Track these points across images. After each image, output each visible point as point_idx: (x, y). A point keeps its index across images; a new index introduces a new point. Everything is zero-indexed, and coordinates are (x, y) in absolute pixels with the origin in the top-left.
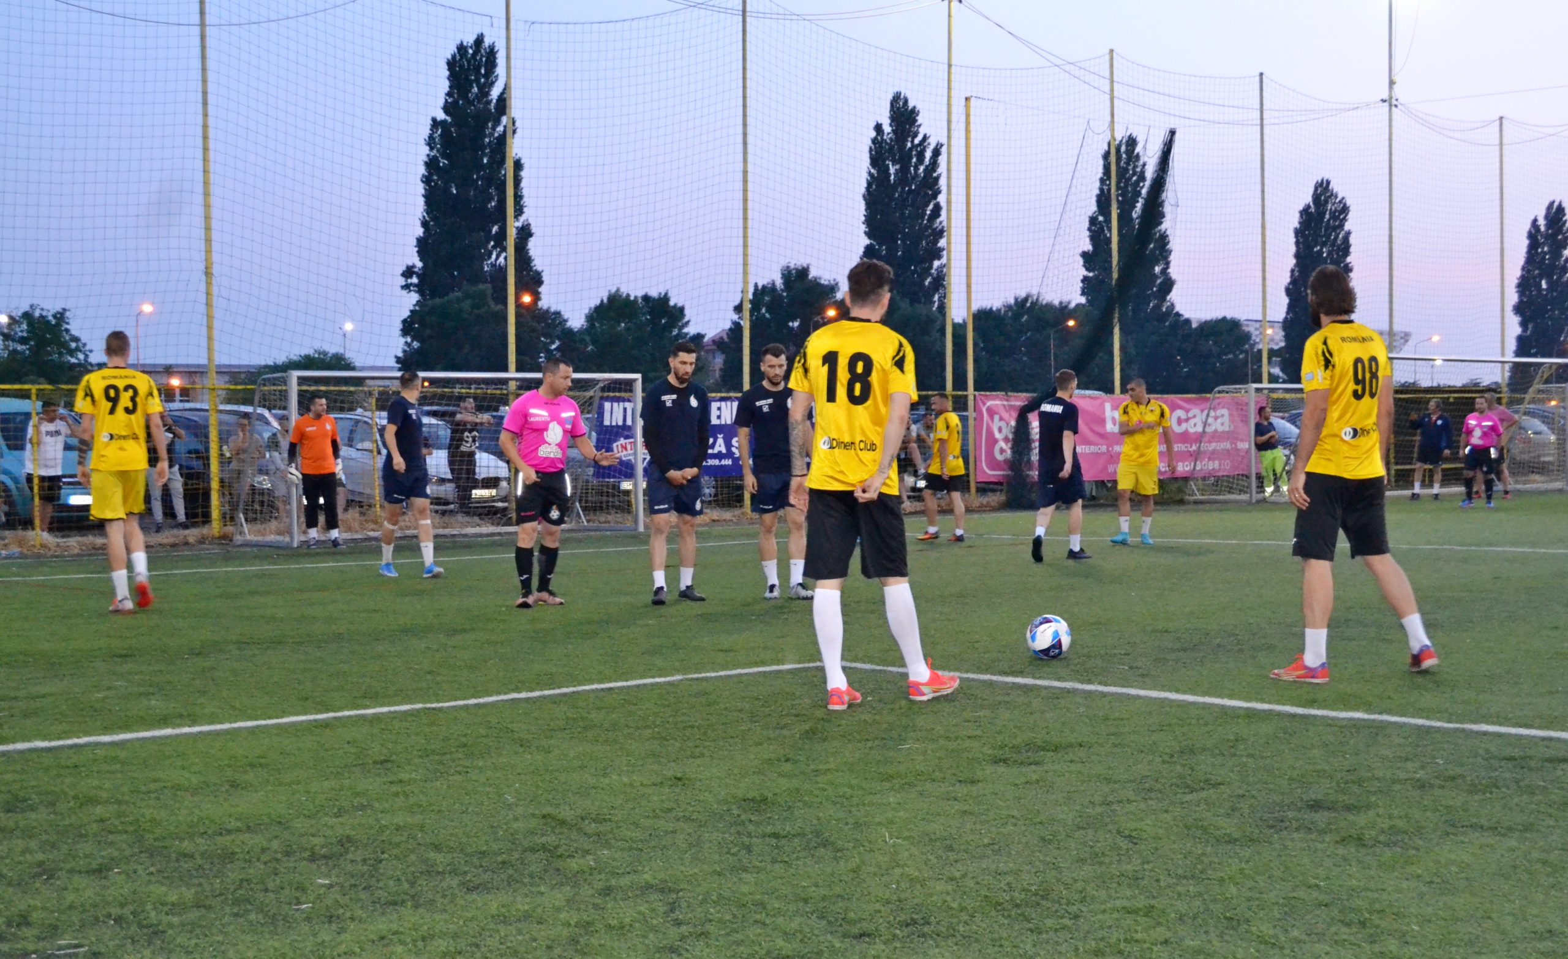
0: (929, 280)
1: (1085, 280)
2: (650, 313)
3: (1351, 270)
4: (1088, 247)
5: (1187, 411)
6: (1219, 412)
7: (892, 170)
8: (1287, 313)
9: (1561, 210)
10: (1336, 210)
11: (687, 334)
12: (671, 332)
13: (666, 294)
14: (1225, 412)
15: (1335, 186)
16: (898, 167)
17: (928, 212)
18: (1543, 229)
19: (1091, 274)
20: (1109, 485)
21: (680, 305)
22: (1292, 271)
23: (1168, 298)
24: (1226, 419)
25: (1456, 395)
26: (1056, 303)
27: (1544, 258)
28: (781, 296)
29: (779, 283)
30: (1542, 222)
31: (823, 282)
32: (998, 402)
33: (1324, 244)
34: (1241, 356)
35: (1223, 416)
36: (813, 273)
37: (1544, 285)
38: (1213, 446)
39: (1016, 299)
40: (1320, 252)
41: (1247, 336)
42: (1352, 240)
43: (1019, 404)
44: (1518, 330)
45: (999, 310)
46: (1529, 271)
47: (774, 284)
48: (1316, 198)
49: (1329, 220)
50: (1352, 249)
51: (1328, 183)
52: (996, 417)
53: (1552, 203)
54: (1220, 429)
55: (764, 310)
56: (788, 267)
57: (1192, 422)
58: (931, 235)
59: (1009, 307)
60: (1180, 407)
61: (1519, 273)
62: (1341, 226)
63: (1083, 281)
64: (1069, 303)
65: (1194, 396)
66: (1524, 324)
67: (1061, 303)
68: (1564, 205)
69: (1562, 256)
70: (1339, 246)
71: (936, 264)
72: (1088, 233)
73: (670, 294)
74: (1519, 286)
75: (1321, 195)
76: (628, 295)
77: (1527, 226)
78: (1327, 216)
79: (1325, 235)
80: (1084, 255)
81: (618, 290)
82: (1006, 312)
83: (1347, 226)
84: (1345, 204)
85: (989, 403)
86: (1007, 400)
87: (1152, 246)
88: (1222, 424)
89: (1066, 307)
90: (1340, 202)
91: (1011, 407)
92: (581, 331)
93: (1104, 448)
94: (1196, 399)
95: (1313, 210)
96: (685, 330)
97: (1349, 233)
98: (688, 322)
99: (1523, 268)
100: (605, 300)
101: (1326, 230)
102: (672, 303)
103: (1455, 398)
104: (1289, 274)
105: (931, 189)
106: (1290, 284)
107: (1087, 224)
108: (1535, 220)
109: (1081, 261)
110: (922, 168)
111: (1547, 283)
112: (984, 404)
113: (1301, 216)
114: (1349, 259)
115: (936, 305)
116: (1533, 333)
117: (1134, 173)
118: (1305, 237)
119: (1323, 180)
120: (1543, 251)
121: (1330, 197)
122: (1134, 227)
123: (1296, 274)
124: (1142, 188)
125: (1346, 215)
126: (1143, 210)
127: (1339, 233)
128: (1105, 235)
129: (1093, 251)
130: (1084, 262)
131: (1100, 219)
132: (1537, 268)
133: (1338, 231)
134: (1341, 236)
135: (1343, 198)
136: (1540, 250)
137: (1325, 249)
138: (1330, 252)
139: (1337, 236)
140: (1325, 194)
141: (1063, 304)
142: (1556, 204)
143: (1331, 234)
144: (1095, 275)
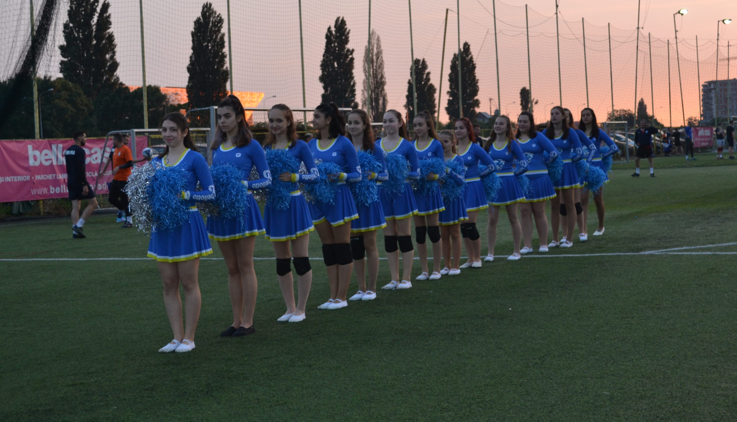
1: (62, 63)
3: (225, 57)
4: (63, 42)
8: (189, 82)
9: (343, 22)
10: (215, 21)
15: (214, 7)
18: (334, 33)
19: (66, 60)
20: (32, 204)
22: (191, 57)
23: (115, 74)
27: (335, 50)
30: (333, 29)
33: (209, 42)
37: (336, 65)
40: (207, 46)
41: (164, 97)
42: (225, 39)
44: (322, 91)
46: (327, 57)
48: (203, 14)
49: (212, 27)
50: (226, 45)
51: (211, 5)
53: (338, 18)
57: (94, 156)
61: (322, 58)
62: (219, 31)
63: (61, 64)
64: (50, 77)
65: (95, 138)
66: (325, 88)
67: (45, 77)
68: (345, 19)
69: (345, 48)
70: (218, 43)
72: (63, 34)
74: (322, 66)
75: (206, 12)
77: (325, 31)
78: (211, 25)
79: (209, 36)
80: (61, 47)
83: (222, 31)
84: (221, 18)
87: (104, 42)
89: (49, 80)
90: (218, 16)
93: (28, 178)
94: (96, 140)
95: (202, 20)
97: (223, 35)
99: (324, 56)
101: (210, 33)
104: (189, 59)
106: (189, 65)
107: (62, 28)
108: (329, 28)
109: (59, 51)
111: (337, 64)
113: (195, 24)
114: (224, 50)
116: (330, 92)
118: (198, 37)
119: (207, 3)
120: (334, 46)
121: (212, 13)
122: (92, 30)
123: (193, 59)
124: (97, 6)
125: (222, 24)
126: (98, 20)
127: (218, 35)
128: (74, 35)
129: (67, 45)
130: (61, 52)
131: (71, 25)
132: (332, 55)
133: (217, 34)
134: (219, 36)
135: (220, 14)
136: (333, 45)
137: (210, 45)
138: (213, 46)
139: (216, 37)
140: (208, 11)
141: (47, 78)
142: (341, 19)
143: (213, 36)
144: (69, 60)
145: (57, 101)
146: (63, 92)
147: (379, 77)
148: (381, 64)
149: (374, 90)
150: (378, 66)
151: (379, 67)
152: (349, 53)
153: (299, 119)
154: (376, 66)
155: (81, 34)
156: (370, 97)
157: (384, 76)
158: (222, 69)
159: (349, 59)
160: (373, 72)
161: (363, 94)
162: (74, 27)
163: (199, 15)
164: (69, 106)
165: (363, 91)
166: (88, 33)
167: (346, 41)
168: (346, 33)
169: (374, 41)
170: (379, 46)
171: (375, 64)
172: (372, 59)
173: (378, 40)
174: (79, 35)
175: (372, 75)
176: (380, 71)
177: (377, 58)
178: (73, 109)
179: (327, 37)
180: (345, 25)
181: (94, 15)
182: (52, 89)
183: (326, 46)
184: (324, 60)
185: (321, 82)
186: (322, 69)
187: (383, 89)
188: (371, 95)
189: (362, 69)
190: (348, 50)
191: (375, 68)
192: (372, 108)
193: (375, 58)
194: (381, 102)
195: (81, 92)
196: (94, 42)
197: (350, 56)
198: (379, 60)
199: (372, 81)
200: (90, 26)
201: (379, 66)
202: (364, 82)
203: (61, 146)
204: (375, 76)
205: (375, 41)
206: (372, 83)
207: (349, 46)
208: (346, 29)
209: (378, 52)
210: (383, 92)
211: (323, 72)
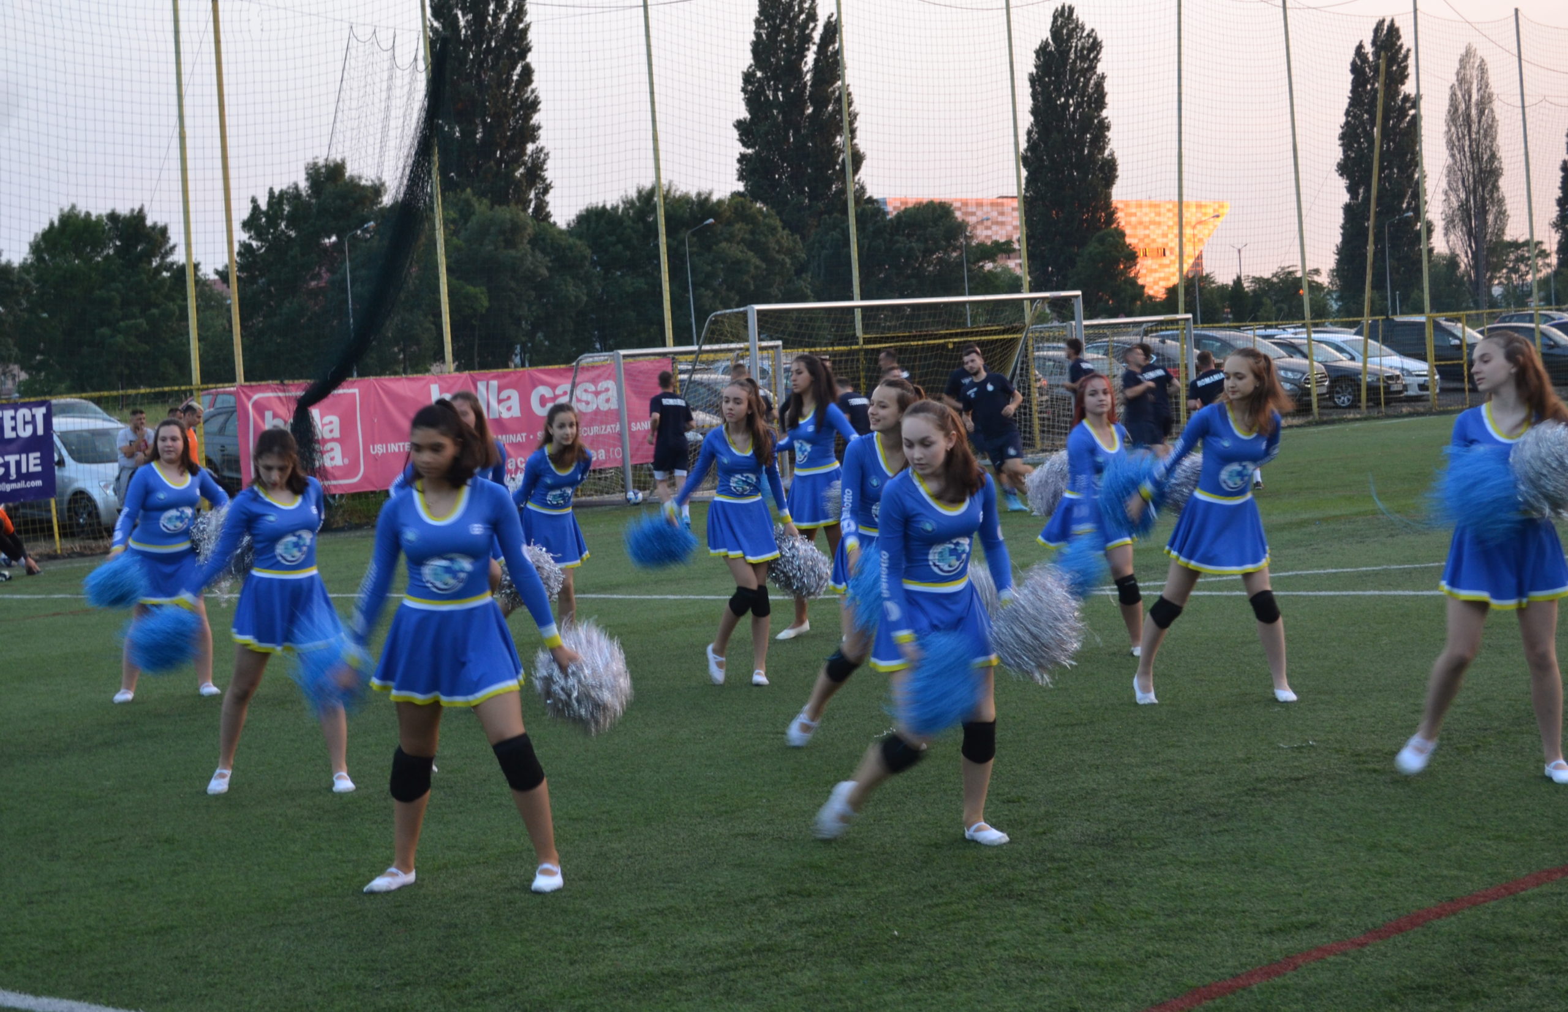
0: (522, 170)
1: (742, 159)
2: (119, 238)
3: (1108, 128)
4: (743, 114)
5: (554, 387)
6: (603, 385)
7: (462, 22)
9: (1393, 32)
10: (1083, 48)
11: (172, 264)
12: (150, 263)
13: (141, 210)
14: (610, 384)
15: (1080, 14)
16: (470, 17)
17: (515, 78)
18: (1371, 58)
19: (750, 151)
21: (160, 224)
22: (1030, 133)
23: (857, 178)
24: (613, 393)
25: (956, 340)
26: (693, 194)
27: (1375, 98)
28: (309, 204)
29: (303, 185)
30: (1369, 49)
31: (363, 182)
32: (271, 394)
33: (1069, 95)
34: (954, 254)
35: (607, 390)
36: (350, 171)
38: (595, 430)
39: (639, 192)
40: (1066, 105)
41: (961, 227)
42: (1108, 86)
43: (300, 393)
44: (1346, 198)
45: (615, 209)
46: (1355, 117)
47: (296, 187)
48: (1056, 32)
49: (1075, 62)
50: (1108, 99)
51: (1071, 10)
52: (268, 415)
53: (1381, 23)
54: (604, 407)
55: (283, 226)
56: (315, 164)
58: (521, 108)
59: (629, 204)
60: (543, 383)
61: (1343, 120)
62: (1092, 68)
63: (739, 161)
64: (710, 194)
65: (563, 366)
66: (1352, 190)
67: (699, 195)
68: (1397, 24)
69: (1398, 93)
70: (1090, 97)
71: (530, 147)
72: (742, 95)
73: (146, 210)
74: (1343, 137)
75: (1062, 27)
76: (88, 214)
77: (1350, 55)
78: (1072, 56)
79: (1070, 82)
80: (740, 125)
81: (73, 207)
82: (625, 209)
83: (1100, 68)
84: (1095, 39)
85: (256, 397)
86: (284, 391)
87: (830, 108)
88: (608, 401)
89: (707, 199)
90: (1089, 36)
91: (289, 398)
92: (24, 267)
94: (565, 370)
95: (1052, 47)
96: (170, 259)
97: (1103, 77)
98: (173, 248)
99: (1347, 113)
100: (56, 223)
101: (1072, 76)
102: (149, 222)
103: (954, 343)
104: (1025, 137)
105: (517, 46)
106: (1027, 150)
107: (740, 83)
108: (1360, 47)
109: (735, 134)
110: (503, 17)
111: (1381, 131)
112: (249, 398)
113: (1038, 57)
114: (1104, 113)
115: (532, 205)
117: (801, 11)
118: (1045, 86)
119: (1063, 7)
120: (1372, 89)
121: (1074, 30)
122: (805, 83)
123: (1035, 136)
124: (813, 29)
125: (1098, 53)
126: (816, 61)
127: (1090, 79)
128: (767, 97)
129: (751, 119)
130: (740, 135)
131: (759, 74)
132: (1367, 112)
133: (1088, 76)
134: (1092, 82)
135: (1093, 30)
136: (1369, 87)
137: (1071, 102)
138: (1078, 105)
139: (1086, 84)
140: (1066, 25)
141: (703, 197)
142: (1387, 24)
143: (1078, 80)
144: (756, 152)
145: (724, 245)
146: (737, 226)
147: (1485, 157)
148: (1491, 127)
149: (1475, 191)
150: (1482, 131)
151: (1485, 136)
152: (1408, 105)
153: (1287, 265)
154: (1478, 132)
155: (780, 94)
156: (1464, 207)
157: (1499, 155)
158: (1100, 157)
159: (1408, 119)
160: (1470, 146)
161: (1447, 200)
162: (767, 79)
163: (1046, 35)
164: (751, 254)
165: (1446, 193)
166: (795, 89)
167: (1402, 77)
168: (1401, 56)
169: (1473, 73)
170: (1484, 85)
171: (1474, 128)
172: (1468, 116)
173: (1482, 69)
174: (776, 96)
175: (1468, 154)
176: (1488, 143)
177: (1481, 113)
178: (758, 262)
179: (1355, 69)
180: (1399, 38)
181: (808, 49)
182: (711, 220)
183: (1352, 91)
184: (1347, 123)
185: (1341, 175)
186: (1342, 145)
187: (1495, 187)
188: (1468, 200)
189: (1442, 143)
190: (1406, 98)
191: (1474, 136)
192: (1470, 233)
193: (1474, 112)
194: (1490, 218)
195: (778, 223)
196: (810, 110)
197: (1412, 112)
198: (1484, 118)
199: (1470, 167)
200: (799, 74)
201: (1486, 131)
202: (1449, 172)
203: (494, 383)
204: (1475, 158)
205: (1475, 73)
206: (1469, 172)
207: (1408, 88)
208: (1401, 47)
209: (1482, 97)
210: (1495, 195)
211: (1345, 152)
